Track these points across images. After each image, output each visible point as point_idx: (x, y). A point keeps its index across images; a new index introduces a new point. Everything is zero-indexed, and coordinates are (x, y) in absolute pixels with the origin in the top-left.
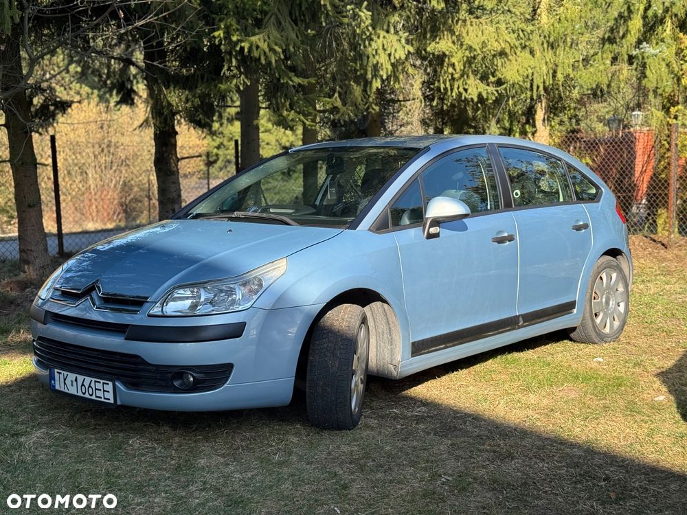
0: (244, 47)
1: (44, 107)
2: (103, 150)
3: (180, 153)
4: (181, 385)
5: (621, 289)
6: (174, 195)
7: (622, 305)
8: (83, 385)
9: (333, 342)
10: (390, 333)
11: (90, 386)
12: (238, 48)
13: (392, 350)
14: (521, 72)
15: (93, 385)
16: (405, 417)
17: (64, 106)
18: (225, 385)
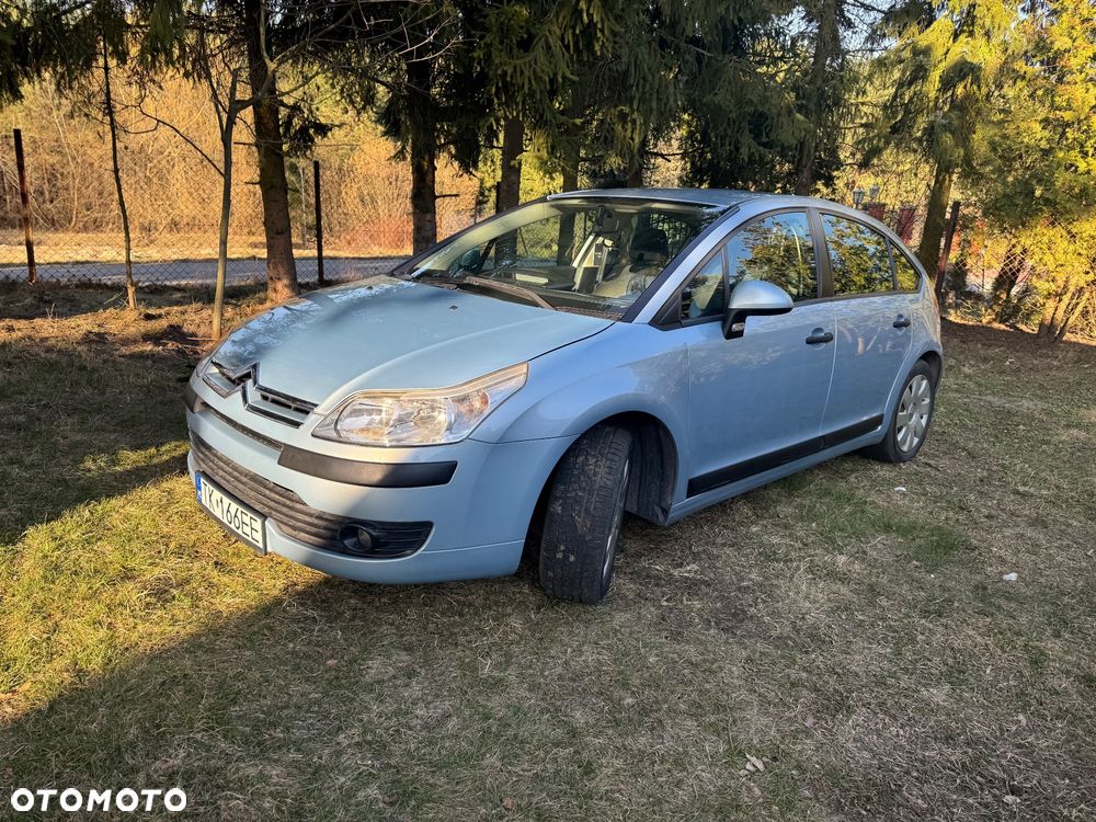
0: (506, 72)
1: (304, 130)
2: (391, 183)
3: (438, 190)
4: (355, 545)
5: (927, 401)
6: (430, 234)
7: (925, 417)
8: (228, 511)
9: (585, 489)
10: (662, 464)
11: (236, 516)
12: (499, 72)
13: (661, 487)
14: (797, 134)
15: (239, 514)
16: (671, 579)
17: (323, 130)
18: (419, 552)
